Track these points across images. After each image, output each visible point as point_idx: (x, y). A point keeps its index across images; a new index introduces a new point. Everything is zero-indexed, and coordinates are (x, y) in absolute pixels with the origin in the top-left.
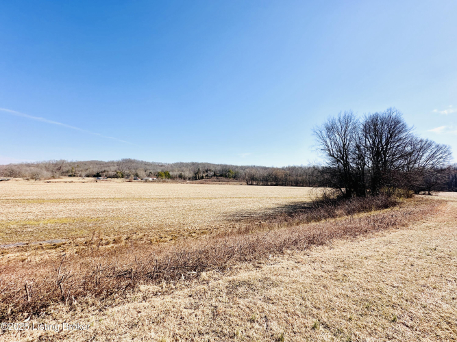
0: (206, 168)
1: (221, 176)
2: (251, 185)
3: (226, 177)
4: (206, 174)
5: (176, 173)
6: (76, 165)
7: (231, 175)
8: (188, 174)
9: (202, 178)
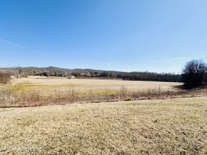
0: (94, 72)
1: (105, 76)
3: (108, 76)
5: (83, 74)
8: (89, 74)
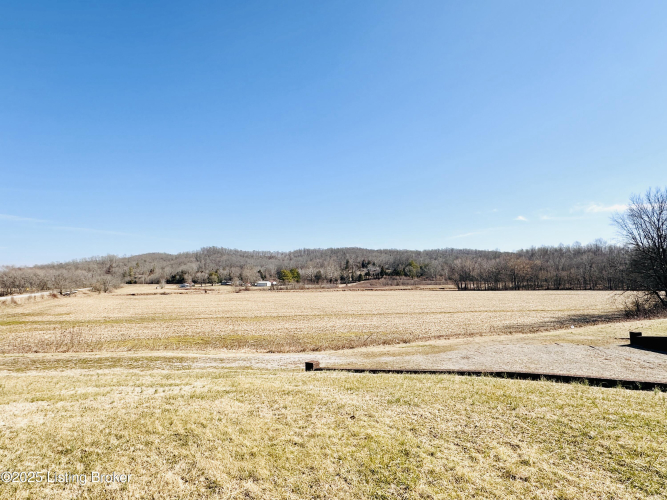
0: (360, 259)
1: (396, 273)
2: (466, 289)
3: (406, 275)
4: (365, 270)
5: (311, 271)
6: (134, 263)
7: (414, 270)
9: (360, 278)
